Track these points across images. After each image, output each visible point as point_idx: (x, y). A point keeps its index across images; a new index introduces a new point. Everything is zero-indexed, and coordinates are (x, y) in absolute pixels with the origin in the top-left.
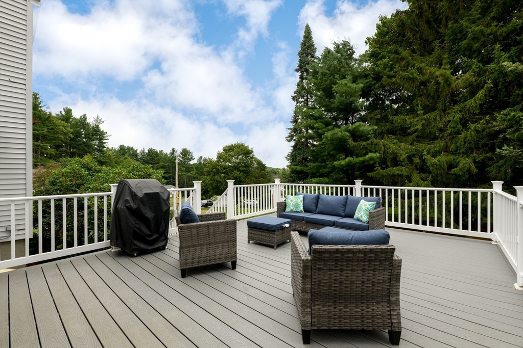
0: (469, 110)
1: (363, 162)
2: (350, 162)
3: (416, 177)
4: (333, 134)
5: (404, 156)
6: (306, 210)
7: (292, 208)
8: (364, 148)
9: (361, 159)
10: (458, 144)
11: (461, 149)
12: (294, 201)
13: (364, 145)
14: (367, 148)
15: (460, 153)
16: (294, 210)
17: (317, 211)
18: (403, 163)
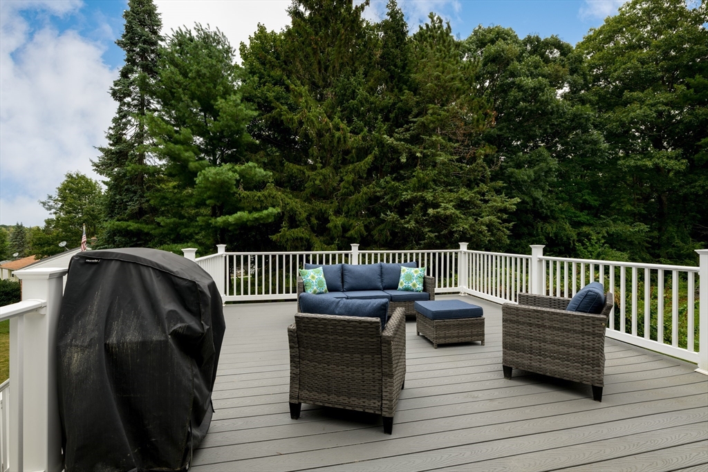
0: (358, 171)
1: (256, 219)
2: (240, 218)
3: (316, 240)
4: (217, 174)
5: (304, 215)
6: (331, 289)
7: (315, 288)
8: (259, 201)
9: (256, 215)
10: (350, 206)
11: (352, 210)
12: (316, 277)
13: (259, 197)
14: (262, 201)
15: (351, 215)
16: (318, 291)
17: (345, 287)
18: (303, 224)
